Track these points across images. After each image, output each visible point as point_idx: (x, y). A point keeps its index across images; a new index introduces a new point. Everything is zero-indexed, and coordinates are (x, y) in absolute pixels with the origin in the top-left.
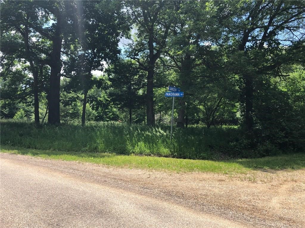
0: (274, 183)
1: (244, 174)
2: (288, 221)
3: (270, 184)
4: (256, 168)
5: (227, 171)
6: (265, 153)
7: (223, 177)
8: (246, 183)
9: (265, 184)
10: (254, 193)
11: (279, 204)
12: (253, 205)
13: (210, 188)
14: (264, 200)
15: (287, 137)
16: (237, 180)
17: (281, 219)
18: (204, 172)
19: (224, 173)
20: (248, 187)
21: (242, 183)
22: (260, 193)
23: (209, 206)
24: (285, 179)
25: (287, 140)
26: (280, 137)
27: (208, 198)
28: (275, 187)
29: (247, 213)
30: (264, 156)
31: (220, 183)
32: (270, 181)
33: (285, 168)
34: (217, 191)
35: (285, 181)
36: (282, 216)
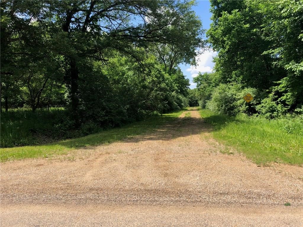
0: (91, 158)
1: (65, 154)
2: (97, 190)
3: (87, 159)
4: (77, 147)
5: (47, 155)
6: (88, 132)
7: (42, 161)
8: (64, 164)
9: (83, 161)
10: (71, 172)
11: (91, 177)
12: (68, 184)
13: (25, 176)
14: (79, 176)
15: (107, 116)
16: (56, 162)
17: (91, 189)
18: (20, 160)
19: (44, 157)
20: (66, 167)
21: (61, 164)
22: (77, 170)
23: (20, 196)
24: (101, 153)
25: (107, 118)
26: (101, 116)
27: (19, 188)
28: (91, 162)
29: (60, 193)
30: (86, 134)
31: (38, 168)
32: (88, 158)
33: (103, 143)
34: (32, 177)
35: (100, 155)
36: (92, 187)
